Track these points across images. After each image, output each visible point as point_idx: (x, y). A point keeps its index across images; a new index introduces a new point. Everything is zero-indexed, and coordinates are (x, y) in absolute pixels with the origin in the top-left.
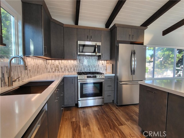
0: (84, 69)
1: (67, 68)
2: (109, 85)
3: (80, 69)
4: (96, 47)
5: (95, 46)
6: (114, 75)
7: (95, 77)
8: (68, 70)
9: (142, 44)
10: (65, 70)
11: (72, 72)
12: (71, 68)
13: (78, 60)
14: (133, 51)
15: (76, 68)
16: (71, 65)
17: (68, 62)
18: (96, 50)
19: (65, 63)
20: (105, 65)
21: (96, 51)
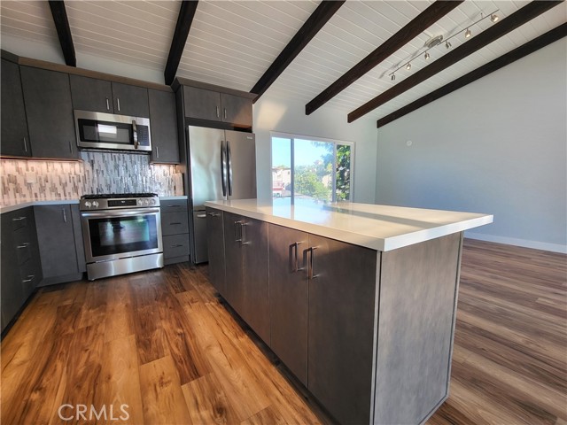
0: (109, 187)
1: (48, 185)
2: (174, 222)
3: (96, 186)
4: (135, 128)
5: (130, 128)
6: (186, 197)
7: (134, 203)
8: (54, 189)
9: (248, 130)
10: (42, 189)
11: (67, 194)
12: (64, 186)
13: (86, 161)
14: (225, 145)
15: (80, 185)
16: (62, 176)
17: (50, 168)
18: (135, 136)
19: (39, 169)
20: (171, 177)
21: (136, 139)
